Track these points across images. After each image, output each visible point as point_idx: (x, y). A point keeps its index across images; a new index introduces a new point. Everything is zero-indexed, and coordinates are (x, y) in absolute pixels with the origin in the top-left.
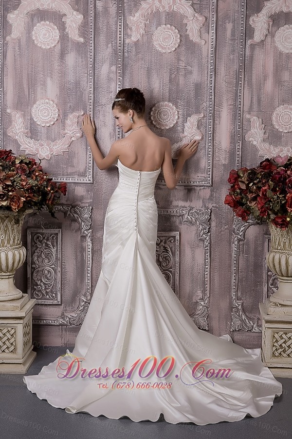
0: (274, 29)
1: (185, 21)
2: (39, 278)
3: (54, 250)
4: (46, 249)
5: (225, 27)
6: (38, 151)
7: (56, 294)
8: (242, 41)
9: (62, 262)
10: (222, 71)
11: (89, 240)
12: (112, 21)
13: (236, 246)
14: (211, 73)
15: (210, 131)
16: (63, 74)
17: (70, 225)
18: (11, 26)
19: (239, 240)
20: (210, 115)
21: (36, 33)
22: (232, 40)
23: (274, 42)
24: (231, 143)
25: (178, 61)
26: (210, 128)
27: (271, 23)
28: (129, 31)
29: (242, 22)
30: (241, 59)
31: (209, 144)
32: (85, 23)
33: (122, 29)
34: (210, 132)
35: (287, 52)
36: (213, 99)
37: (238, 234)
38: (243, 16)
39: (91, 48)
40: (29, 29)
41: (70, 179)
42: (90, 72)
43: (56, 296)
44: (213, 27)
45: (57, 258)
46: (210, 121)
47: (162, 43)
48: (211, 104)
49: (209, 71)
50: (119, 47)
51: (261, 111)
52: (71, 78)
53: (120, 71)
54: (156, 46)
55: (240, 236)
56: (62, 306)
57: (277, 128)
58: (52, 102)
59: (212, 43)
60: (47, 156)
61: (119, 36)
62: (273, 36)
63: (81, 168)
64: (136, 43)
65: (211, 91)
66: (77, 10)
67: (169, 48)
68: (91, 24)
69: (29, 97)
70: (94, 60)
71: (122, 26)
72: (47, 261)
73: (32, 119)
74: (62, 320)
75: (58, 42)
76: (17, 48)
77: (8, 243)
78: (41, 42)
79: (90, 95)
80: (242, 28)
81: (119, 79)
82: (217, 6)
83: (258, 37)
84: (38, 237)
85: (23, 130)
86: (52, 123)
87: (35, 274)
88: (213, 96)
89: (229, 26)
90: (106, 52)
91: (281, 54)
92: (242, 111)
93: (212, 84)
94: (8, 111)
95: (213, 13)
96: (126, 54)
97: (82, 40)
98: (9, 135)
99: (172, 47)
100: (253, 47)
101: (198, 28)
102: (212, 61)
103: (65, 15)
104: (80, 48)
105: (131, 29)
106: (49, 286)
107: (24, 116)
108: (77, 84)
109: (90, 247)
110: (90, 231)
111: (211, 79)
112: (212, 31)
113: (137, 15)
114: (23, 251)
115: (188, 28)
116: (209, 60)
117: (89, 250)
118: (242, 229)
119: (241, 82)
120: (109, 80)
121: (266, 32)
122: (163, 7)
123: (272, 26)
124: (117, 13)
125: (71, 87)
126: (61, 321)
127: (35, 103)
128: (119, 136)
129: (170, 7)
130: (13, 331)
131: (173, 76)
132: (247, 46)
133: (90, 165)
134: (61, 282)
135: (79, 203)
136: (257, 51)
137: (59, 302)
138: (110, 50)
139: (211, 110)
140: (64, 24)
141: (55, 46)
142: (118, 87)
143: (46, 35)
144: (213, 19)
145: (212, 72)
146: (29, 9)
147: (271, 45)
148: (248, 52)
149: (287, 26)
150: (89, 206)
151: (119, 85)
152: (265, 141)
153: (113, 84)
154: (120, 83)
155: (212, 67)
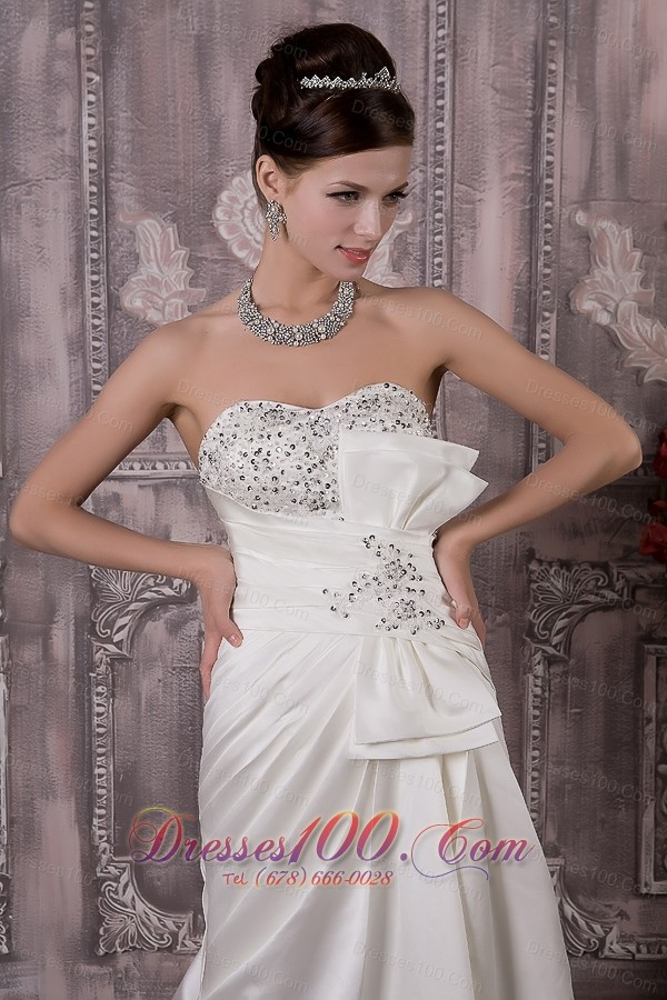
10: (482, 48)
13: (539, 682)
14: (441, 56)
15: (440, 277)
19: (550, 661)
20: (438, 216)
24: (517, 321)
26: (440, 265)
36: (447, 155)
37: (547, 642)
46: (437, 238)
48: (441, 176)
49: (432, 46)
51: (629, 199)
53: (90, 51)
55: (555, 647)
65: (439, 125)
81: (90, 80)
88: (447, 147)
92: (557, 198)
93: (442, 97)
111: (440, 79)
116: (432, 5)
118: (559, 624)
119: (552, 90)
120: (51, 83)
128: (96, 300)
139: (440, 198)
142: (85, 112)
145: (443, 51)
151: (90, 103)
152: (644, 311)
153: (66, 104)
154: (92, 98)
155: (441, 33)
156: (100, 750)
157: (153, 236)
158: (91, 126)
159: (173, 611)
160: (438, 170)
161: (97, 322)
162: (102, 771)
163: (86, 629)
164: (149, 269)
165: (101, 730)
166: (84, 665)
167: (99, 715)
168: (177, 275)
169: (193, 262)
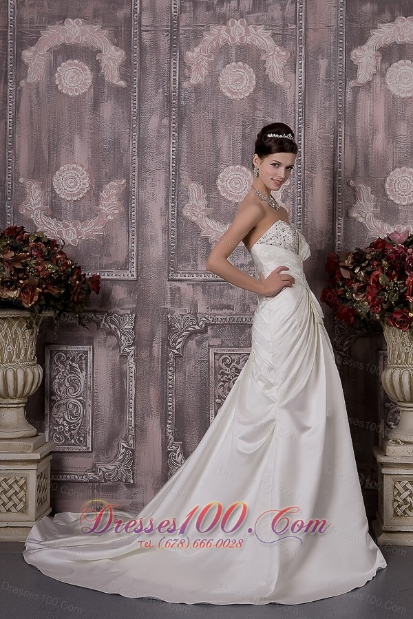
0: (384, 66)
1: (263, 58)
2: (61, 415)
3: (82, 375)
4: (71, 373)
5: (318, 65)
6: (61, 235)
7: (85, 438)
8: (341, 82)
9: (93, 392)
10: (314, 122)
11: (131, 360)
12: (164, 59)
14: (300, 126)
15: (299, 204)
16: (96, 130)
17: (105, 340)
18: (26, 66)
20: (299, 182)
21: (60, 76)
22: (327, 81)
23: (384, 83)
24: (329, 221)
25: (254, 111)
26: (300, 200)
27: (380, 58)
28: (186, 70)
29: (341, 57)
30: (340, 106)
31: (299, 223)
32: (126, 61)
33: (178, 68)
34: (299, 206)
35: (403, 96)
37: (342, 350)
38: (341, 49)
39: (135, 94)
40: (52, 70)
41: (106, 274)
42: (134, 126)
43: (84, 439)
44: (301, 64)
45: (86, 386)
46: (299, 190)
47: (232, 86)
48: (300, 168)
50: (174, 92)
51: (369, 177)
52: (107, 134)
53: (174, 125)
54: (224, 90)
55: (345, 352)
56: (94, 454)
57: (393, 199)
58: (80, 168)
59: (300, 86)
60: (74, 241)
61: (172, 78)
62: (383, 75)
63: (121, 258)
64: (197, 88)
66: (116, 45)
67: (240, 93)
68: (135, 63)
69: (50, 162)
70: (139, 110)
71: (178, 64)
72: (71, 391)
73: (53, 191)
74: (92, 474)
75: (90, 87)
76: (34, 96)
77: (18, 356)
78: (67, 88)
79: (134, 158)
80: (341, 65)
81: (174, 135)
82: (306, 36)
83: (363, 77)
84: (60, 357)
85: (40, 206)
86: (81, 196)
87: (55, 410)
89: (323, 63)
90: (155, 100)
91: (394, 98)
92: (343, 176)
94: (21, 180)
95: (301, 46)
96: (183, 102)
97: (122, 83)
98: (21, 212)
99: (245, 91)
100: (356, 90)
101: (282, 66)
102: (300, 110)
103: (100, 51)
104: (121, 95)
105: (189, 69)
106: (75, 427)
107: (42, 187)
108: (116, 143)
109: (133, 370)
110: (133, 348)
112: (300, 70)
113: (197, 50)
114: (38, 370)
115: (267, 65)
116: (297, 109)
117: (131, 375)
118: (346, 343)
119: (340, 138)
120: (160, 135)
121: (373, 70)
122: (233, 39)
123: (381, 62)
124: (171, 48)
125: (107, 146)
126: (92, 476)
127: (58, 169)
128: (173, 213)
129: (242, 38)
130: (22, 482)
131: (247, 130)
132: (348, 89)
133: (133, 253)
134: (92, 421)
135: (118, 309)
136: (362, 95)
137: (89, 448)
138: (160, 97)
139: (300, 176)
140: (98, 63)
141: (85, 93)
142: (171, 146)
143: (73, 77)
144: (300, 54)
146: (51, 45)
147: (381, 87)
148: (349, 98)
149: (402, 61)
150: (132, 314)
151: (173, 143)
152: (376, 217)
153: (165, 143)
154: (174, 141)
155: (300, 118)
156: (170, 395)
157: (195, 190)
158: (173, 151)
159: (199, 336)
160: (299, 166)
161: (173, 221)
162: (171, 404)
163: (166, 343)
164: (193, 201)
165: (171, 386)
166: (165, 358)
167: (170, 380)
168: (202, 203)
169: (208, 199)
